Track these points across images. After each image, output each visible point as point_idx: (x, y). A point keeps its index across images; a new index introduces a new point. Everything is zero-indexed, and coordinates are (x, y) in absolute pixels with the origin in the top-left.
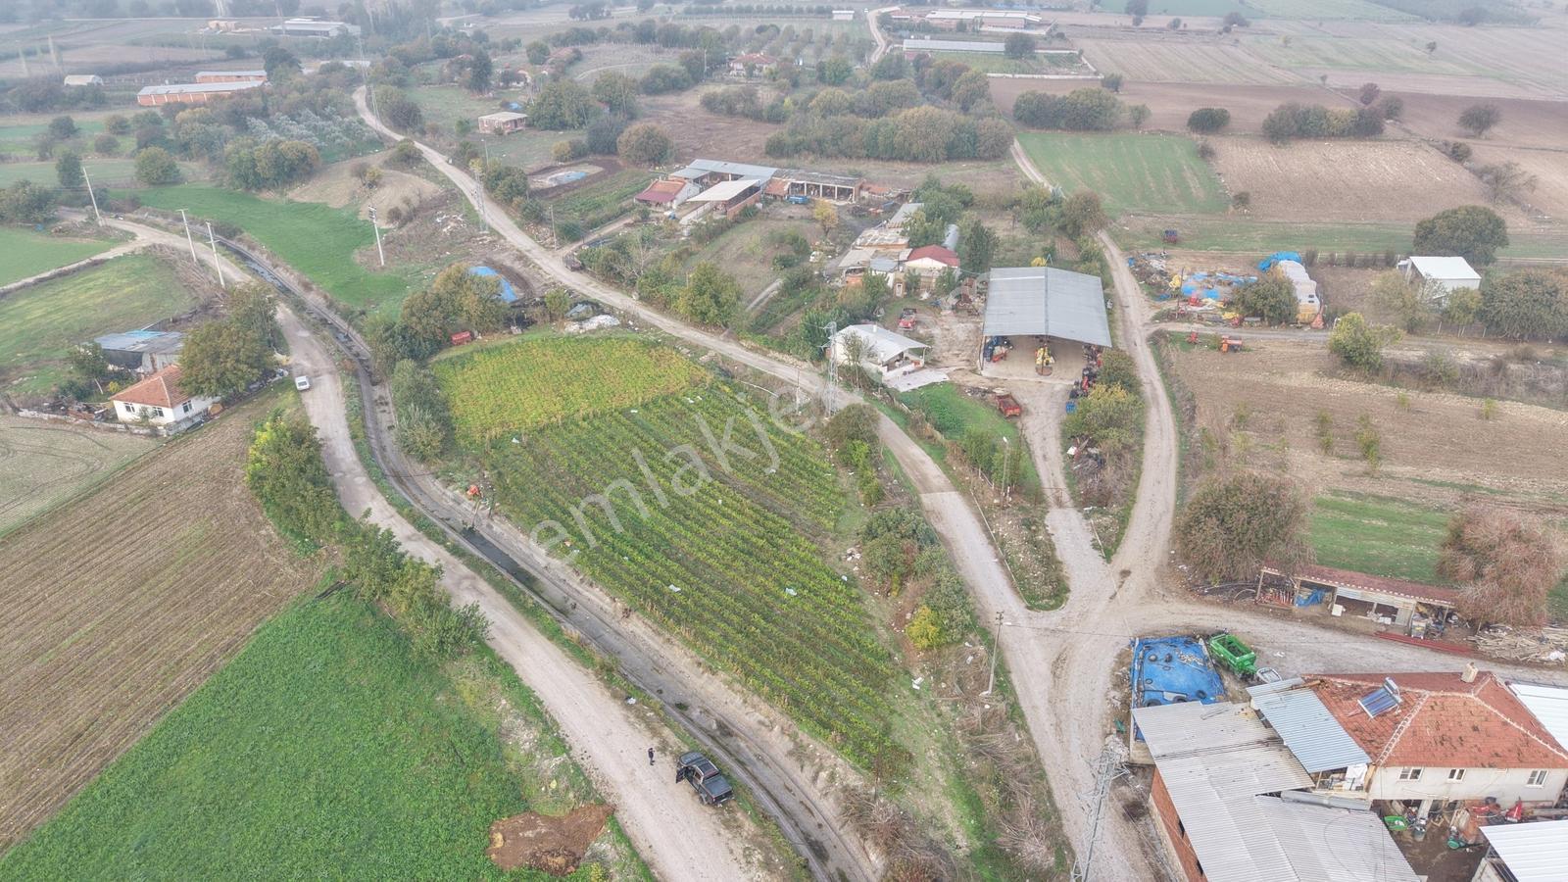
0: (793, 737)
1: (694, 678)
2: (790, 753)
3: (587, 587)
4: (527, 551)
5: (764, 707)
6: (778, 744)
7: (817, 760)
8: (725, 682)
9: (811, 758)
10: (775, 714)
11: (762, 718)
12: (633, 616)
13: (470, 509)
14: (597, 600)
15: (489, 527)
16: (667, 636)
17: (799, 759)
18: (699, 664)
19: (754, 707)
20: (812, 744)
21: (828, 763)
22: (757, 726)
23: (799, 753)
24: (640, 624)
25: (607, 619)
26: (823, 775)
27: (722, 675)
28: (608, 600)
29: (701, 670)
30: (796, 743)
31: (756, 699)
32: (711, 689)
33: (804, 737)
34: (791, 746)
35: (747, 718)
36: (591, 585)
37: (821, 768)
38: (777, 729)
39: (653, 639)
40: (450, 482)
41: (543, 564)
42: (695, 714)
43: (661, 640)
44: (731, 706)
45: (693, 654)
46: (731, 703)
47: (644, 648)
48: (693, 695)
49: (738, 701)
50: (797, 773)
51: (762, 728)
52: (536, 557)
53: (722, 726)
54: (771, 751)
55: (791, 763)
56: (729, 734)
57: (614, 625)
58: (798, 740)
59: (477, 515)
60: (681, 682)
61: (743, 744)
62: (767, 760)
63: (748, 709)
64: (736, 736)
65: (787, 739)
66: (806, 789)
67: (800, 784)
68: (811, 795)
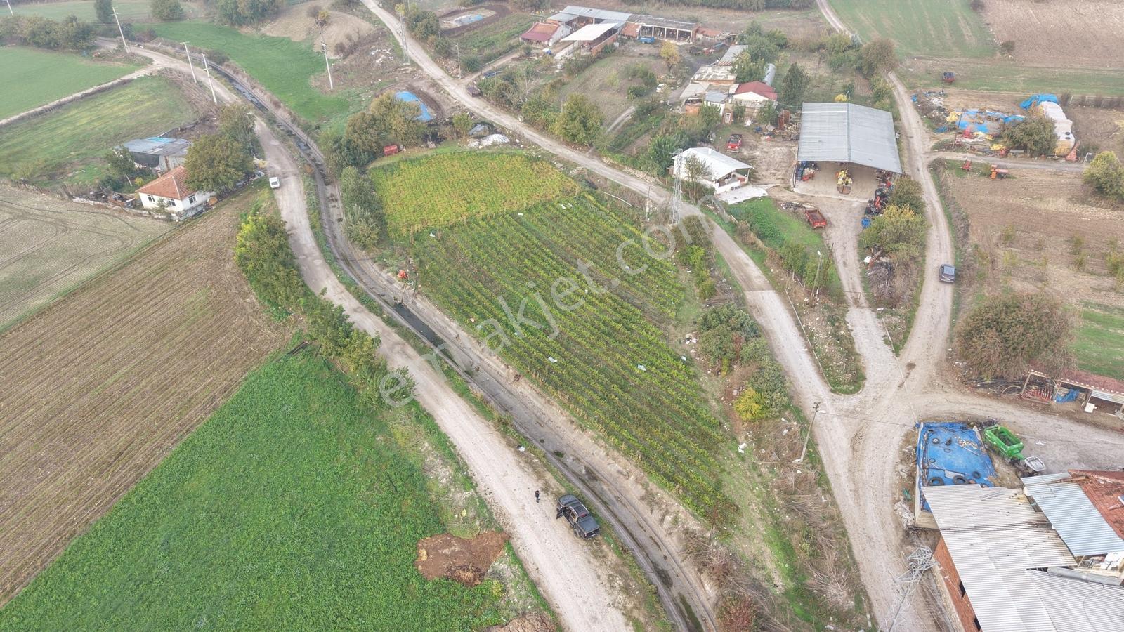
0: (645, 486)
1: (568, 433)
2: (643, 498)
3: (487, 355)
4: (442, 324)
5: (623, 460)
6: (634, 491)
7: (664, 506)
8: (593, 438)
9: (659, 504)
10: (630, 467)
11: (621, 469)
12: (522, 381)
13: (400, 288)
14: (495, 366)
15: (414, 303)
16: (548, 398)
17: (649, 503)
18: (572, 422)
19: (614, 459)
20: (660, 493)
21: (672, 509)
22: (616, 475)
23: (649, 498)
24: (527, 387)
25: (503, 381)
26: (669, 518)
27: (590, 432)
28: (503, 366)
29: (573, 427)
30: (647, 491)
31: (616, 453)
32: (581, 442)
33: (653, 486)
34: (643, 492)
35: (609, 467)
36: (490, 354)
37: (667, 512)
38: (632, 478)
39: (537, 400)
40: (385, 266)
41: (454, 335)
42: (569, 461)
43: (543, 401)
44: (597, 457)
45: (568, 413)
46: (598, 454)
47: (530, 406)
48: (568, 445)
49: (602, 453)
50: (647, 515)
51: (622, 476)
52: (449, 330)
53: (589, 472)
54: (628, 496)
55: (642, 507)
56: (595, 479)
57: (508, 387)
58: (649, 489)
59: (404, 293)
60: (558, 435)
61: (605, 488)
62: (625, 501)
63: (611, 461)
64: (601, 480)
65: (640, 487)
66: (655, 528)
67: (651, 523)
68: (659, 533)
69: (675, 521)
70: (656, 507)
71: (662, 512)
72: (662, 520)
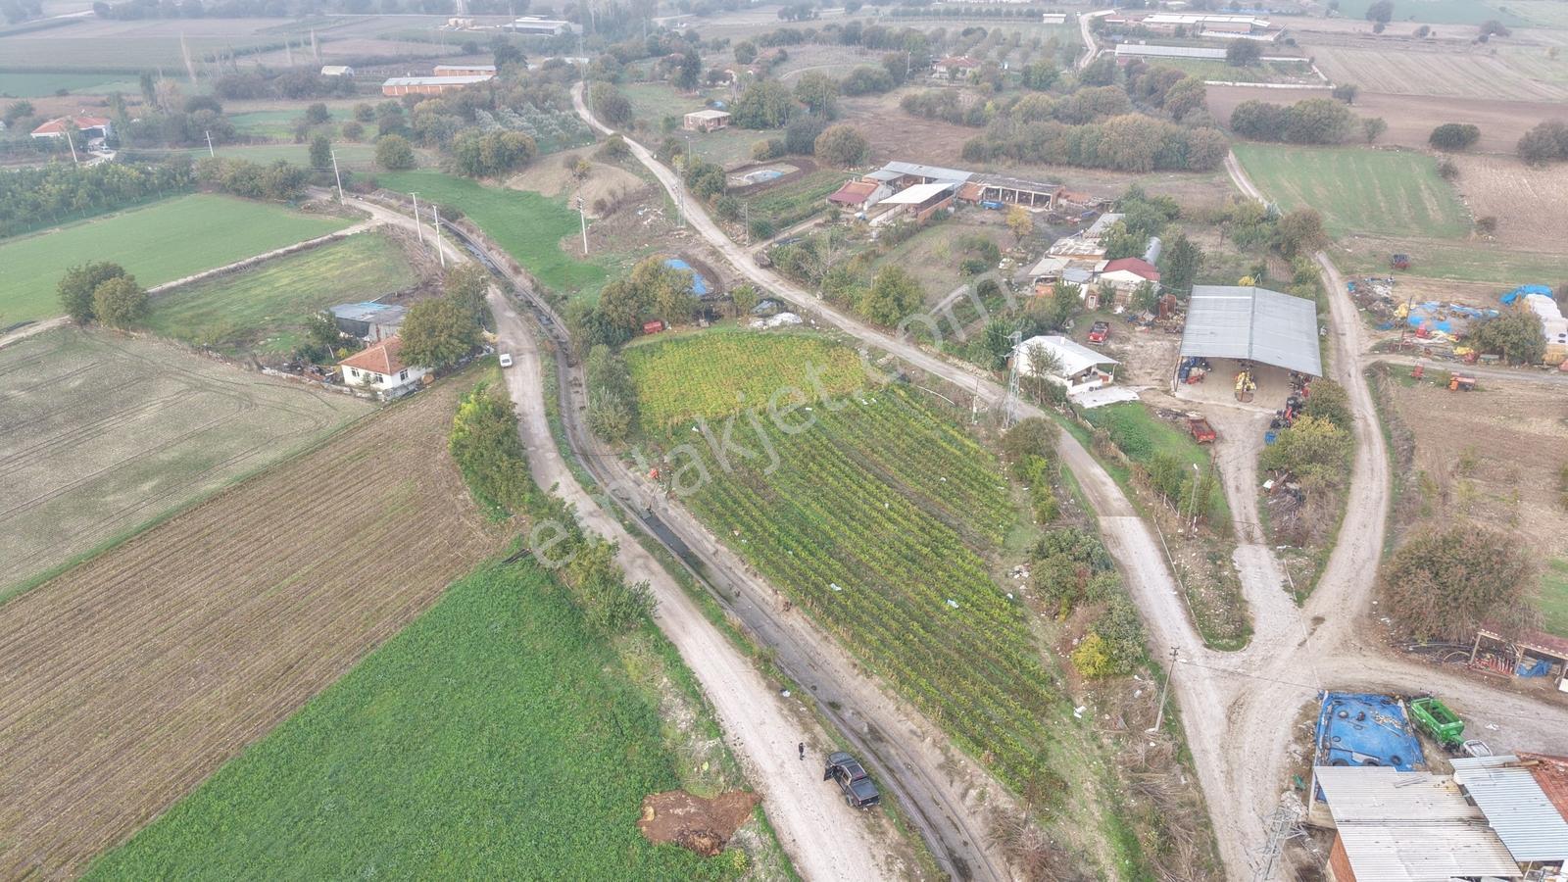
0: (945, 750)
1: (849, 679)
2: (941, 767)
3: (752, 577)
4: (697, 536)
5: (917, 716)
6: (929, 756)
7: (968, 777)
8: (880, 687)
9: (961, 774)
10: (927, 726)
11: (914, 727)
12: (794, 610)
13: (649, 491)
14: (760, 591)
15: (665, 510)
16: (825, 634)
17: (949, 773)
18: (855, 665)
19: (907, 715)
20: (964, 760)
21: (978, 782)
23: (949, 767)
24: (799, 619)
25: (768, 610)
26: (973, 792)
27: (877, 679)
28: (770, 592)
29: (856, 671)
30: (947, 758)
31: (909, 707)
32: (865, 692)
33: (955, 751)
34: (942, 759)
35: (899, 725)
36: (755, 575)
37: (971, 785)
38: (928, 740)
39: (811, 635)
40: (632, 463)
41: (712, 550)
42: (848, 714)
43: (818, 637)
44: (884, 712)
45: (850, 654)
46: (885, 708)
47: (802, 643)
48: (846, 694)
49: (892, 707)
50: (945, 787)
51: (915, 738)
52: (706, 543)
53: (872, 730)
54: (922, 764)
55: (940, 777)
56: (880, 739)
57: (775, 617)
58: (949, 755)
59: (654, 497)
60: (835, 681)
61: (893, 751)
62: (917, 770)
63: (902, 717)
64: (888, 742)
65: (938, 752)
66: (955, 805)
67: (950, 799)
68: (959, 812)
69: (982, 796)
70: (957, 778)
71: (965, 785)
72: (964, 796)
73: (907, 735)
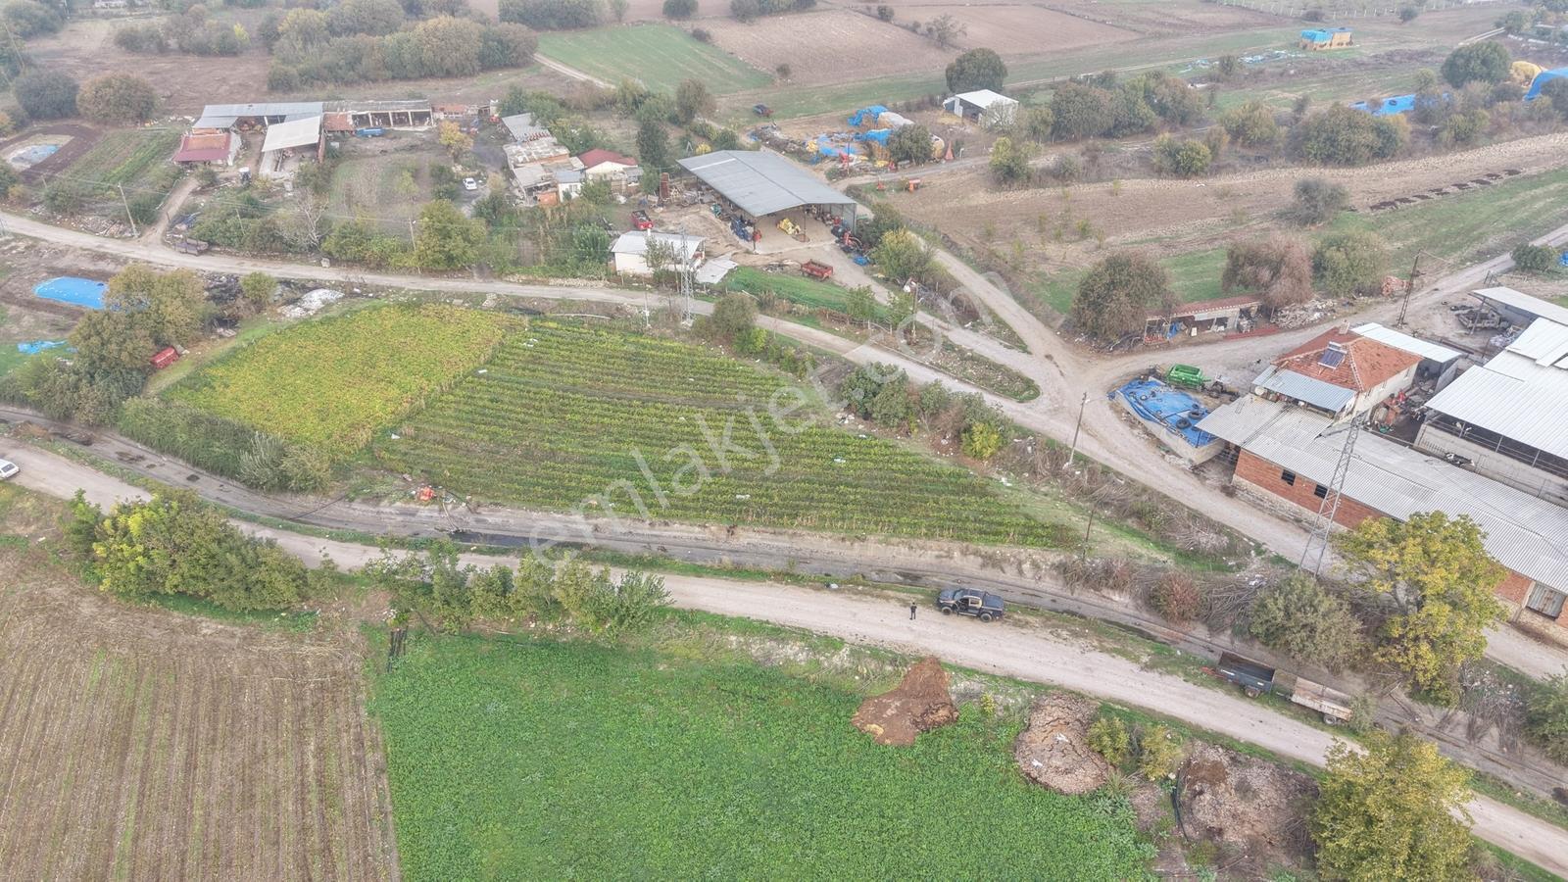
0: (976, 553)
1: (848, 552)
2: (983, 566)
3: (663, 528)
5: (931, 544)
6: (970, 565)
7: (1012, 559)
8: (879, 542)
9: (1006, 560)
10: (945, 545)
11: (936, 553)
12: (740, 530)
13: (436, 515)
14: (687, 534)
16: (791, 530)
17: (993, 566)
18: (843, 539)
19: (922, 548)
20: (999, 550)
21: (1023, 557)
22: (938, 562)
23: (990, 561)
24: (752, 534)
25: (711, 544)
26: (1026, 566)
28: (699, 529)
30: (982, 557)
31: (920, 542)
32: (871, 553)
33: (984, 548)
34: (980, 560)
35: (922, 559)
36: (666, 524)
37: (1020, 563)
38: (956, 554)
39: (776, 540)
42: (875, 577)
44: (902, 558)
45: (829, 534)
46: (900, 554)
47: (774, 550)
48: (857, 565)
49: (904, 549)
50: (1001, 577)
51: (944, 559)
53: (906, 576)
54: (966, 573)
55: (990, 573)
56: (917, 578)
58: (982, 553)
59: (451, 516)
60: (836, 561)
61: (935, 579)
62: (966, 580)
63: (919, 552)
64: (925, 575)
65: (972, 557)
66: (1019, 583)
67: (1011, 582)
68: (1027, 586)
69: (1036, 566)
70: (1004, 565)
71: (1015, 566)
72: (1021, 572)
73: (935, 561)
